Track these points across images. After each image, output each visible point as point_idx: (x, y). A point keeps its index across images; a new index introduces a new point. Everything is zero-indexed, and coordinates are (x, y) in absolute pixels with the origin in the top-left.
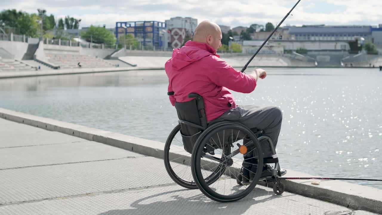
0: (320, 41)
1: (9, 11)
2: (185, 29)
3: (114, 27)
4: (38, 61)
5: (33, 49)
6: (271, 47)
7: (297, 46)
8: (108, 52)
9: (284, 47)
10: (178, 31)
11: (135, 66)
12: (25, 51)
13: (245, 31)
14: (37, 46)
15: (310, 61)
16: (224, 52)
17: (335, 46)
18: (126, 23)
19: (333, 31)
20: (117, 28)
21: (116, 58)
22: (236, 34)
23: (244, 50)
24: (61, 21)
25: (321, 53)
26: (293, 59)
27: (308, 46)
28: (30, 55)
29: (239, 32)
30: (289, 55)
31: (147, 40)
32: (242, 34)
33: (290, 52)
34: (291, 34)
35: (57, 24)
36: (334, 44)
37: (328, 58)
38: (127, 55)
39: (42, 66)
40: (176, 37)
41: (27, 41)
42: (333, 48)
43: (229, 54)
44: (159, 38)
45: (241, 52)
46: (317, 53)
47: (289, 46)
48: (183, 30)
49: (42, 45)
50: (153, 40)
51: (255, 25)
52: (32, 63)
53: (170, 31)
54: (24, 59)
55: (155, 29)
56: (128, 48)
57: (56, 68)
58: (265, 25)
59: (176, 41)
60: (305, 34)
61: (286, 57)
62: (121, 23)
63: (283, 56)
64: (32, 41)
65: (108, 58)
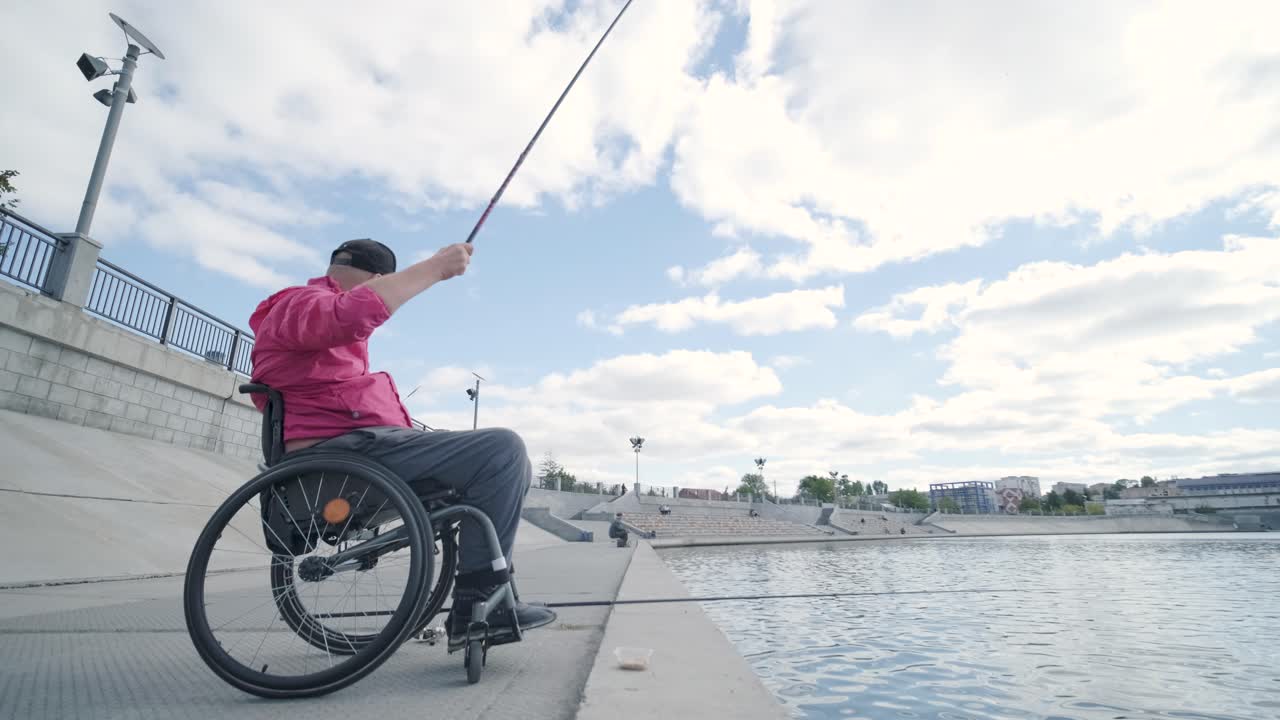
0: (1234, 495)
1: (809, 478)
2: (1021, 490)
3: (927, 489)
4: (833, 526)
5: (827, 514)
6: (1150, 505)
7: (1192, 504)
8: (919, 516)
9: (1173, 505)
10: (1012, 492)
11: (954, 532)
12: (819, 516)
13: (1109, 489)
14: (832, 510)
15: (1223, 523)
16: (1077, 515)
17: (1266, 501)
18: (941, 485)
19: (1256, 480)
20: (931, 491)
21: (927, 524)
22: (1096, 493)
23: (1107, 511)
24: (869, 487)
25: (1241, 511)
26: (1192, 522)
27: (1215, 503)
28: (824, 520)
29: (1101, 491)
30: (1185, 516)
31: (970, 503)
32: (1104, 492)
33: (1185, 511)
34: (1180, 487)
35: (865, 489)
36: (1263, 498)
37: (1257, 519)
38: (942, 520)
39: (837, 531)
40: (1011, 500)
41: (820, 505)
42: (1263, 505)
43: (1087, 517)
44: (986, 501)
45: (1104, 513)
46: (1233, 511)
47: (1180, 504)
48: (1019, 491)
49: (837, 509)
50: (978, 503)
51: (1124, 481)
52: (826, 529)
53: (1001, 493)
54: (817, 524)
55: (979, 492)
56: (942, 512)
57: (855, 533)
58: (1139, 480)
59: (1010, 505)
60: (1205, 487)
61: (1179, 518)
62: (936, 485)
63: (1172, 517)
64: (826, 506)
65: (919, 523)
